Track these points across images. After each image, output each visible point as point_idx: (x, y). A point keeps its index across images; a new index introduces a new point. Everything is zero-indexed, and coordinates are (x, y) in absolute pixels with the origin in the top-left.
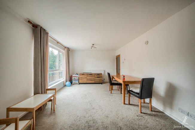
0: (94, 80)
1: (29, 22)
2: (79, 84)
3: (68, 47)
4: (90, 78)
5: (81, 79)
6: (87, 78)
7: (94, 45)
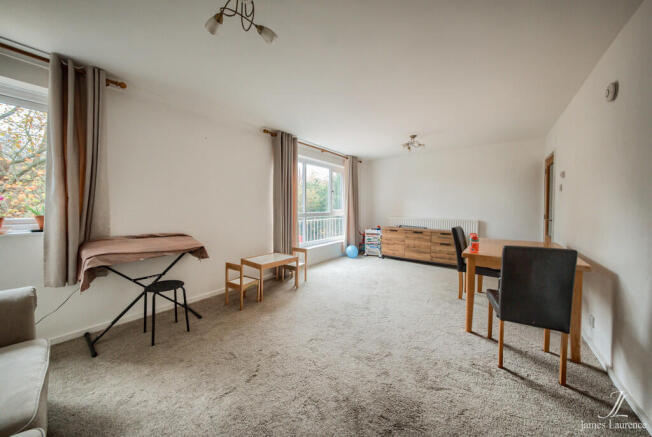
0: (429, 251)
1: (265, 131)
2: (384, 257)
3: (354, 155)
4: (417, 242)
5: (388, 244)
6: (407, 242)
7: (416, 139)
